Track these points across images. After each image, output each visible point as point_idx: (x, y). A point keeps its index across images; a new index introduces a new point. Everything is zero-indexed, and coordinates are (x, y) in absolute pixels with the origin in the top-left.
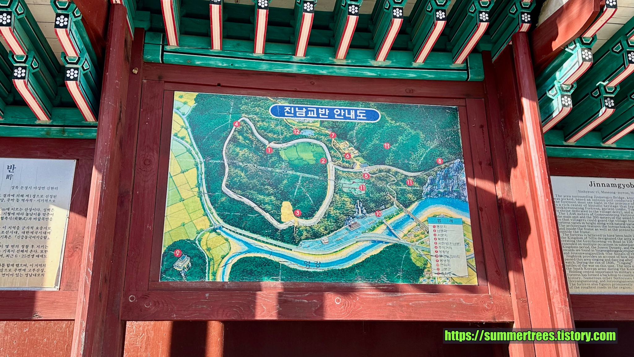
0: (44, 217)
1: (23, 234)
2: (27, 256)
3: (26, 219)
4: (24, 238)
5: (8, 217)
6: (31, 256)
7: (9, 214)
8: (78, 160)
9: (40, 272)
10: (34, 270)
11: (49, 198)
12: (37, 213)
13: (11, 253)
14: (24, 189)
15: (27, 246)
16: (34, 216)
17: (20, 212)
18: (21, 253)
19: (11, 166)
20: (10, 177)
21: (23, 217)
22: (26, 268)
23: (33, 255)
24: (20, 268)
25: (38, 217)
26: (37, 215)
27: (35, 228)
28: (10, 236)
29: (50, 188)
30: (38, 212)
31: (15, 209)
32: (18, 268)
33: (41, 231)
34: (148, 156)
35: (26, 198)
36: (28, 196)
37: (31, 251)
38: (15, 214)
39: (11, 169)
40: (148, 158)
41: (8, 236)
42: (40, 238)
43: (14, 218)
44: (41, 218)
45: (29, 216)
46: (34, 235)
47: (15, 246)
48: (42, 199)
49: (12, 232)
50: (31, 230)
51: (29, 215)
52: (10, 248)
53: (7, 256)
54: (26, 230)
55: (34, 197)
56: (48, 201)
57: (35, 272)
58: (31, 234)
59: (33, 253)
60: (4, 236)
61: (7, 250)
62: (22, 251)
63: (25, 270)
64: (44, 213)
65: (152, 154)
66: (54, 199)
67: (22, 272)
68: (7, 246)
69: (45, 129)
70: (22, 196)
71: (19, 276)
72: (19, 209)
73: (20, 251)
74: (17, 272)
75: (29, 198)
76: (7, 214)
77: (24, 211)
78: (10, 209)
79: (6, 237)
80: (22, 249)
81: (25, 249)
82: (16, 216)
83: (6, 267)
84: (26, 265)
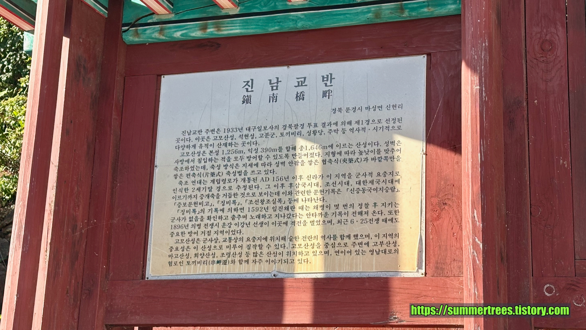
0: (387, 155)
1: (358, 186)
2: (368, 220)
3: (359, 160)
4: (361, 192)
5: (333, 159)
6: (374, 220)
7: (334, 154)
8: (429, 55)
9: (392, 247)
10: (381, 243)
11: (391, 124)
12: (376, 150)
13: (344, 217)
14: (351, 112)
15: (367, 205)
16: (371, 155)
17: (350, 150)
18: (359, 217)
19: (328, 76)
20: (327, 94)
21: (354, 158)
22: (370, 241)
23: (378, 220)
24: (360, 241)
25: (377, 156)
26: (376, 153)
27: (375, 174)
28: (339, 190)
29: (391, 107)
30: (376, 148)
31: (342, 146)
32: (357, 241)
33: (384, 179)
34: (546, 35)
35: (355, 126)
36: (358, 122)
37: (374, 212)
38: (343, 153)
39: (327, 80)
40: (548, 37)
41: (336, 190)
42: (384, 191)
43: (342, 160)
44: (383, 157)
45: (364, 156)
46: (375, 185)
47: (349, 206)
48: (380, 125)
49: (341, 183)
50: (369, 178)
51: (364, 154)
52: (341, 209)
53: (339, 221)
54: (362, 179)
55: (368, 124)
56: (391, 128)
57: (384, 247)
58: (369, 185)
59: (378, 216)
60: (331, 191)
61: (337, 213)
62: (361, 213)
63: (368, 244)
64: (386, 148)
65: (553, 30)
66: (399, 124)
67: (365, 247)
68: (337, 206)
69: (373, 9)
70: (350, 123)
71: (360, 253)
72: (347, 144)
73: (357, 213)
74: (357, 247)
75: (361, 126)
76: (330, 154)
77: (355, 148)
78: (334, 146)
79: (333, 191)
80: (360, 210)
81: (364, 210)
82: (344, 156)
83: (339, 240)
84: (368, 236)
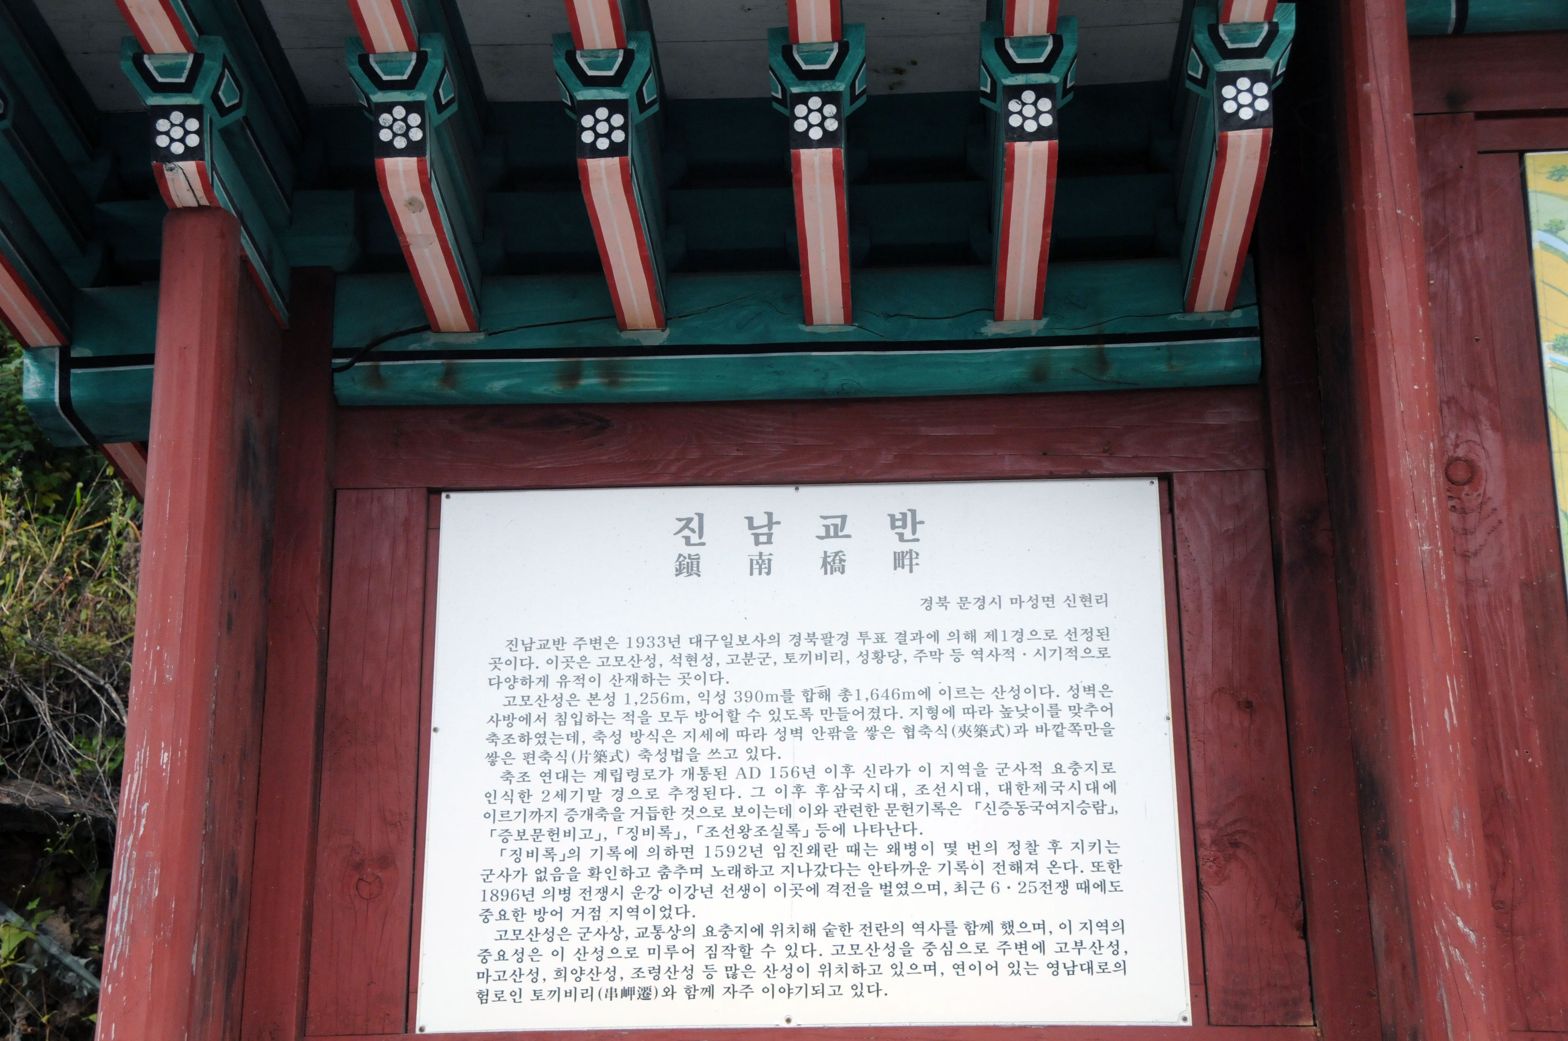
0: (1076, 720)
1: (1004, 796)
2: (1038, 886)
3: (1004, 731)
4: (1013, 813)
5: (933, 725)
6: (1054, 885)
7: (933, 712)
8: (1166, 481)
9: (1107, 955)
10: (1079, 945)
11: (1082, 643)
12: (1047, 707)
13: (973, 876)
14: (973, 608)
15: (1033, 846)
16: (1033, 720)
17: (978, 704)
18: (1012, 877)
19: (904, 515)
20: (907, 562)
21: (990, 724)
22: (1047, 938)
23: (1065, 884)
24: (1018, 938)
25: (1051, 722)
26: (1047, 714)
27: (1048, 768)
28: (954, 805)
29: (1078, 600)
30: (1045, 700)
31: (954, 693)
32: (1012, 940)
33: (1074, 779)
34: (1457, 446)
35: (988, 645)
36: (992, 635)
37: (1054, 864)
38: (958, 712)
39: (904, 526)
40: (1461, 452)
41: (946, 805)
42: (1077, 811)
43: (957, 730)
44: (1067, 725)
45: (1015, 720)
46: (1051, 796)
47: (983, 847)
48: (1050, 645)
49: (958, 788)
50: (1032, 778)
51: (1015, 714)
52: (963, 854)
53: (959, 886)
54: (1015, 778)
55: (1020, 640)
56: (1080, 653)
57: (1087, 955)
58: (1037, 795)
59: (1063, 875)
60: (931, 806)
61: (954, 865)
62: (1017, 867)
63: (1041, 947)
64: (1074, 702)
65: (1473, 436)
66: (1103, 644)
67: (1034, 956)
68: (952, 847)
69: (1028, 357)
70: (972, 636)
71: (1022, 971)
72: (969, 690)
73: (1007, 867)
74: (1013, 955)
75: (1001, 646)
76: (925, 712)
77: (989, 699)
78: (934, 693)
79: (939, 807)
80: (1016, 859)
81: (1025, 857)
82: (961, 719)
83: (961, 934)
84: (1041, 926)
